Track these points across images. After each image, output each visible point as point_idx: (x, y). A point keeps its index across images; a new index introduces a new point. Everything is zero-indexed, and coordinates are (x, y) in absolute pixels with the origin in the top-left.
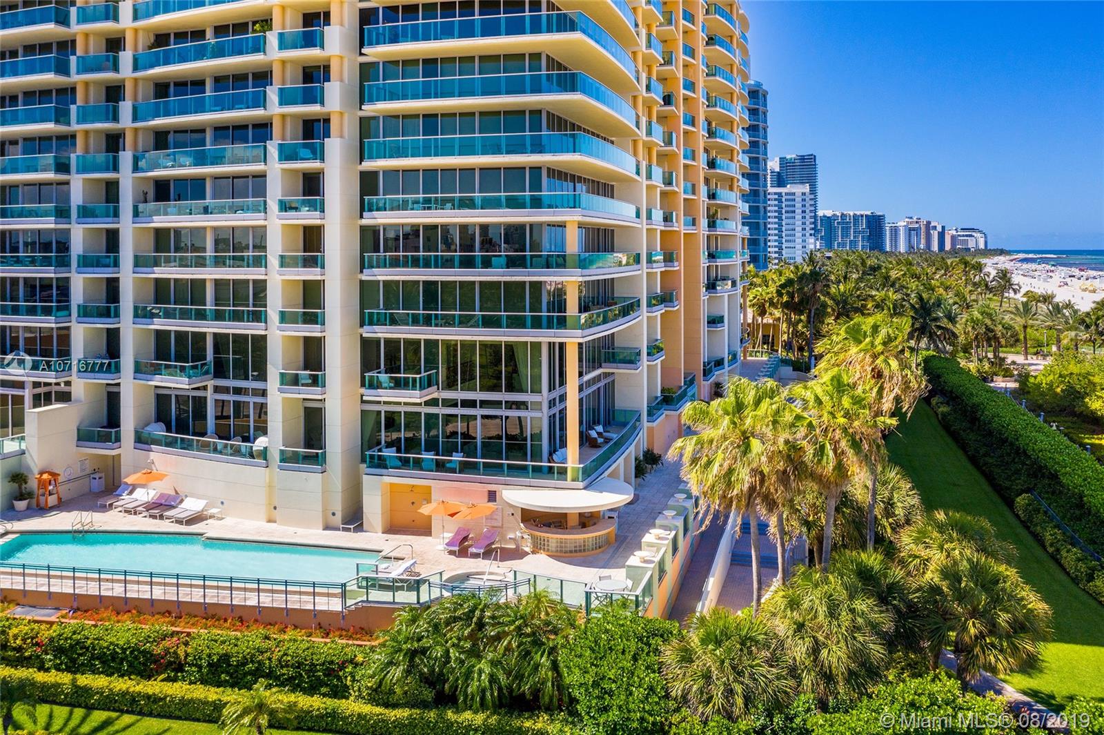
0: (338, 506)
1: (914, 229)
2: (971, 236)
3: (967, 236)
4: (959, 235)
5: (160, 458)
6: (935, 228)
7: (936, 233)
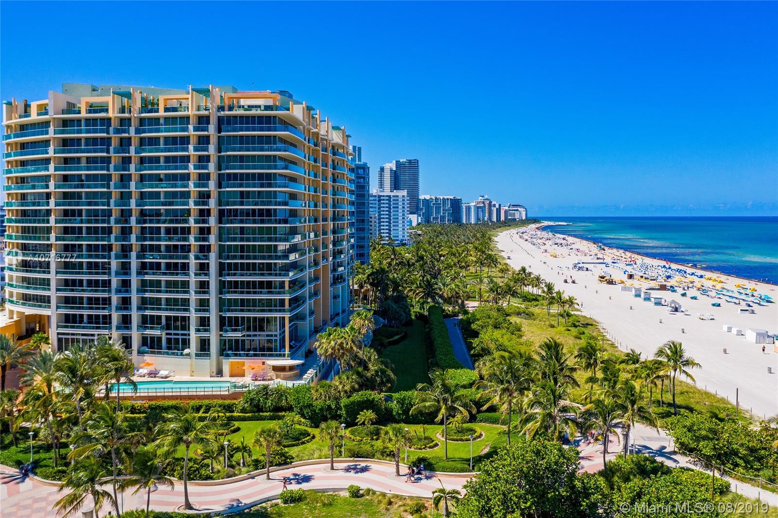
0: (215, 370)
1: (480, 207)
2: (517, 210)
3: (514, 210)
4: (510, 210)
5: (148, 358)
6: (494, 205)
7: (495, 208)
